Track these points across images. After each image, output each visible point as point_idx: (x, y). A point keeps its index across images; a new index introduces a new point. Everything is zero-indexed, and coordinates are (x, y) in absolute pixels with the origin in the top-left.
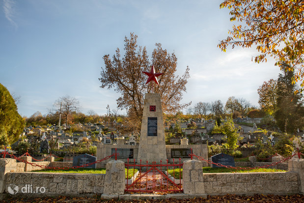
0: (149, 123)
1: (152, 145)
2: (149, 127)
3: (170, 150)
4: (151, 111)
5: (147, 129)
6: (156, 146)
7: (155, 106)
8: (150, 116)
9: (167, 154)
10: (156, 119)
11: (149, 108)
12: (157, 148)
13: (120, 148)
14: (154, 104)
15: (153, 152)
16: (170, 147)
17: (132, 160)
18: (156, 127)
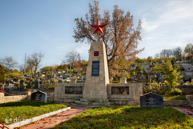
0: (93, 66)
3: (111, 88)
5: (91, 71)
6: (97, 84)
7: (98, 52)
8: (94, 60)
12: (99, 86)
13: (72, 86)
16: (111, 85)
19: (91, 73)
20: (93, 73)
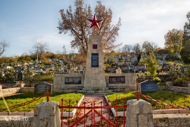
0: (92, 58)
1: (95, 74)
2: (92, 61)
3: (108, 78)
4: (93, 48)
5: (91, 62)
6: (97, 75)
7: (97, 45)
8: (93, 53)
9: (106, 80)
10: (97, 54)
11: (92, 46)
12: (99, 76)
13: (71, 76)
14: (96, 43)
15: (96, 79)
16: (108, 75)
17: (80, 85)
18: (98, 61)
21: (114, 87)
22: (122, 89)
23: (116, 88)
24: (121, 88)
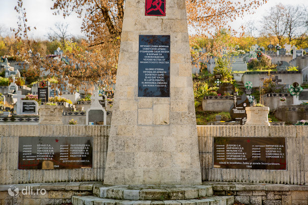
1: (154, 125)
2: (142, 67)
3: (210, 142)
6: (164, 129)
8: (145, 32)
9: (201, 153)
10: (165, 41)
11: (143, 5)
12: (169, 134)
13: (49, 134)
15: (158, 149)
17: (86, 173)
19: (136, 84)
20: (146, 84)
21: (239, 187)
22: (271, 196)
23: (245, 190)
24: (267, 192)
